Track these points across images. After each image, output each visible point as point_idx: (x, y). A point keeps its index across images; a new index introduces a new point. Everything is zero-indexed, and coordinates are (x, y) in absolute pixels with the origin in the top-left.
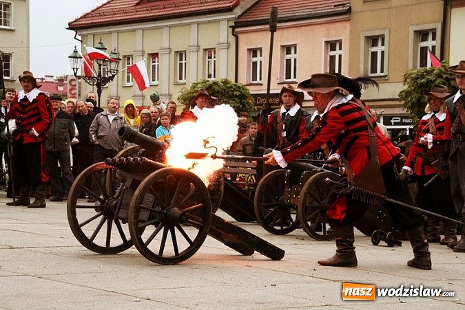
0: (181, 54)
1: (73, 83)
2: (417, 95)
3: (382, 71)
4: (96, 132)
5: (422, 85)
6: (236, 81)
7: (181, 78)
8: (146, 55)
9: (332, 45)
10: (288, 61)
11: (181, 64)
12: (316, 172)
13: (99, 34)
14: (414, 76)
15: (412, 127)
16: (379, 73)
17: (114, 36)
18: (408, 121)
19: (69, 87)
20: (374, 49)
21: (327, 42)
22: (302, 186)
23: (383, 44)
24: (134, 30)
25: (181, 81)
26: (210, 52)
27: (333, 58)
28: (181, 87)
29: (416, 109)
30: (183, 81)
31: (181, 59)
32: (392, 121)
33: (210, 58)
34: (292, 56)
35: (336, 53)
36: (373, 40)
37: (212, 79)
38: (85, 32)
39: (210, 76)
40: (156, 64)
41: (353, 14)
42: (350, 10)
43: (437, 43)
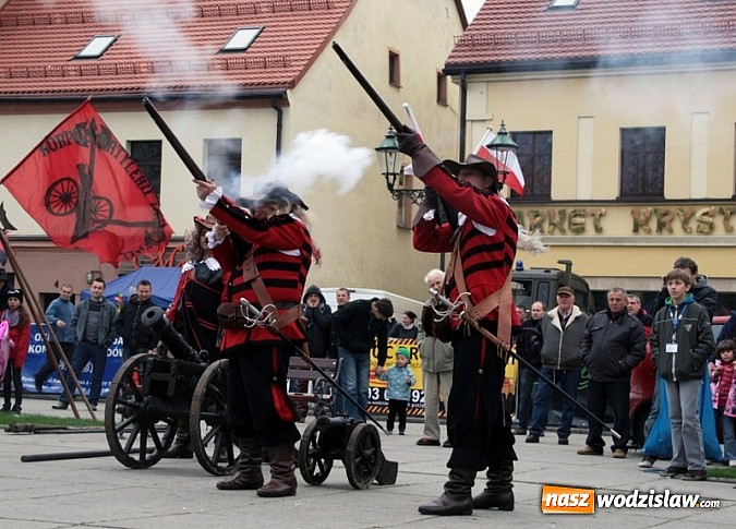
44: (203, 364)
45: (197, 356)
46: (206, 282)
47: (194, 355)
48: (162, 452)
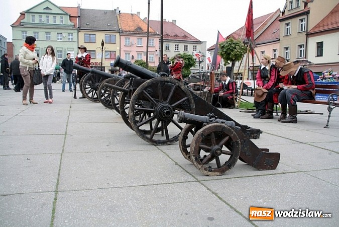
3: (289, 58)
9: (275, 50)
20: (287, 51)
23: (289, 50)
35: (276, 53)
38: (211, 51)
41: (280, 41)
42: (279, 40)
43: (305, 49)
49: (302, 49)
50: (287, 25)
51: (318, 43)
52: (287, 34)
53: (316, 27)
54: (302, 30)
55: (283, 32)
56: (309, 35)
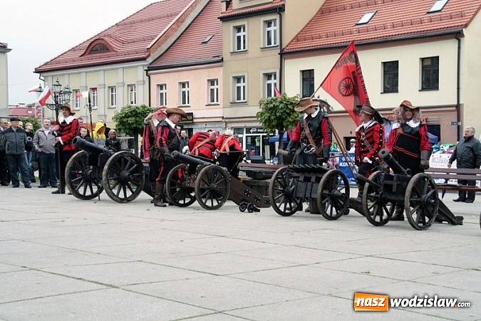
0: (112, 89)
1: (39, 109)
2: (268, 115)
3: (244, 99)
4: (38, 143)
5: (271, 109)
6: (150, 106)
7: (112, 104)
8: (89, 89)
9: (212, 82)
10: (184, 93)
11: (112, 95)
12: (206, 165)
13: (56, 75)
14: (266, 102)
15: (265, 134)
16: (242, 100)
17: (67, 76)
18: (261, 131)
19: (36, 111)
20: (239, 85)
21: (208, 80)
22: (197, 175)
23: (244, 82)
24: (80, 73)
25: (112, 106)
26: (132, 87)
27: (212, 90)
28: (114, 110)
29: (267, 124)
30: (114, 106)
31: (112, 92)
32: (251, 131)
33: (132, 90)
34: (186, 89)
35: (215, 87)
36: (238, 79)
37: (134, 105)
38: (46, 74)
39: (132, 103)
40: (96, 95)
41: (225, 63)
42: (222, 60)
43: (277, 81)
44: (409, 176)
45: (406, 172)
46: (410, 133)
47: (404, 172)
48: (390, 218)
49: (272, 81)
50: (238, 29)
51: (303, 72)
52: (239, 48)
53: (297, 39)
54: (269, 43)
55: (229, 44)
56: (284, 54)
